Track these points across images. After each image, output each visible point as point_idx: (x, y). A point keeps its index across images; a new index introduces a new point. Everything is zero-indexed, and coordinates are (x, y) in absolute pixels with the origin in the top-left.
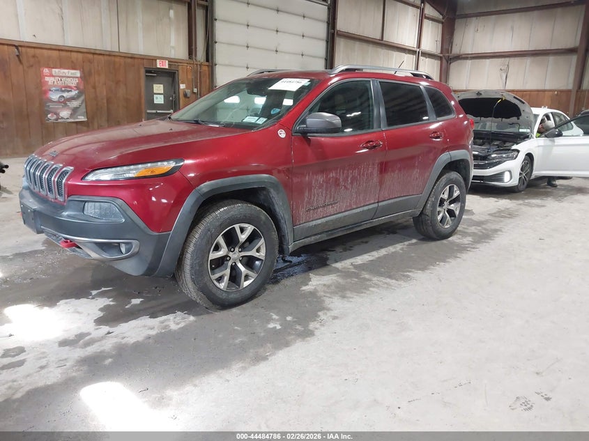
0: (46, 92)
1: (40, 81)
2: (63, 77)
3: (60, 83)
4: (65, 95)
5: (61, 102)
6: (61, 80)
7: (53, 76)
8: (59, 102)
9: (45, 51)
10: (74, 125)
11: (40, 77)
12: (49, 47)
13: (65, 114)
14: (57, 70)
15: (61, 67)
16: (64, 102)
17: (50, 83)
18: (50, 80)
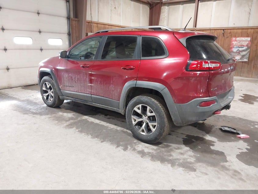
0: (231, 48)
1: (230, 43)
2: (241, 41)
3: (239, 44)
4: (240, 49)
5: (237, 53)
6: (240, 43)
7: (237, 41)
8: (236, 52)
9: (235, 30)
10: (241, 63)
11: (230, 41)
12: (237, 28)
13: (238, 58)
14: (239, 38)
15: (241, 37)
16: (239, 52)
17: (234, 44)
18: (234, 43)
